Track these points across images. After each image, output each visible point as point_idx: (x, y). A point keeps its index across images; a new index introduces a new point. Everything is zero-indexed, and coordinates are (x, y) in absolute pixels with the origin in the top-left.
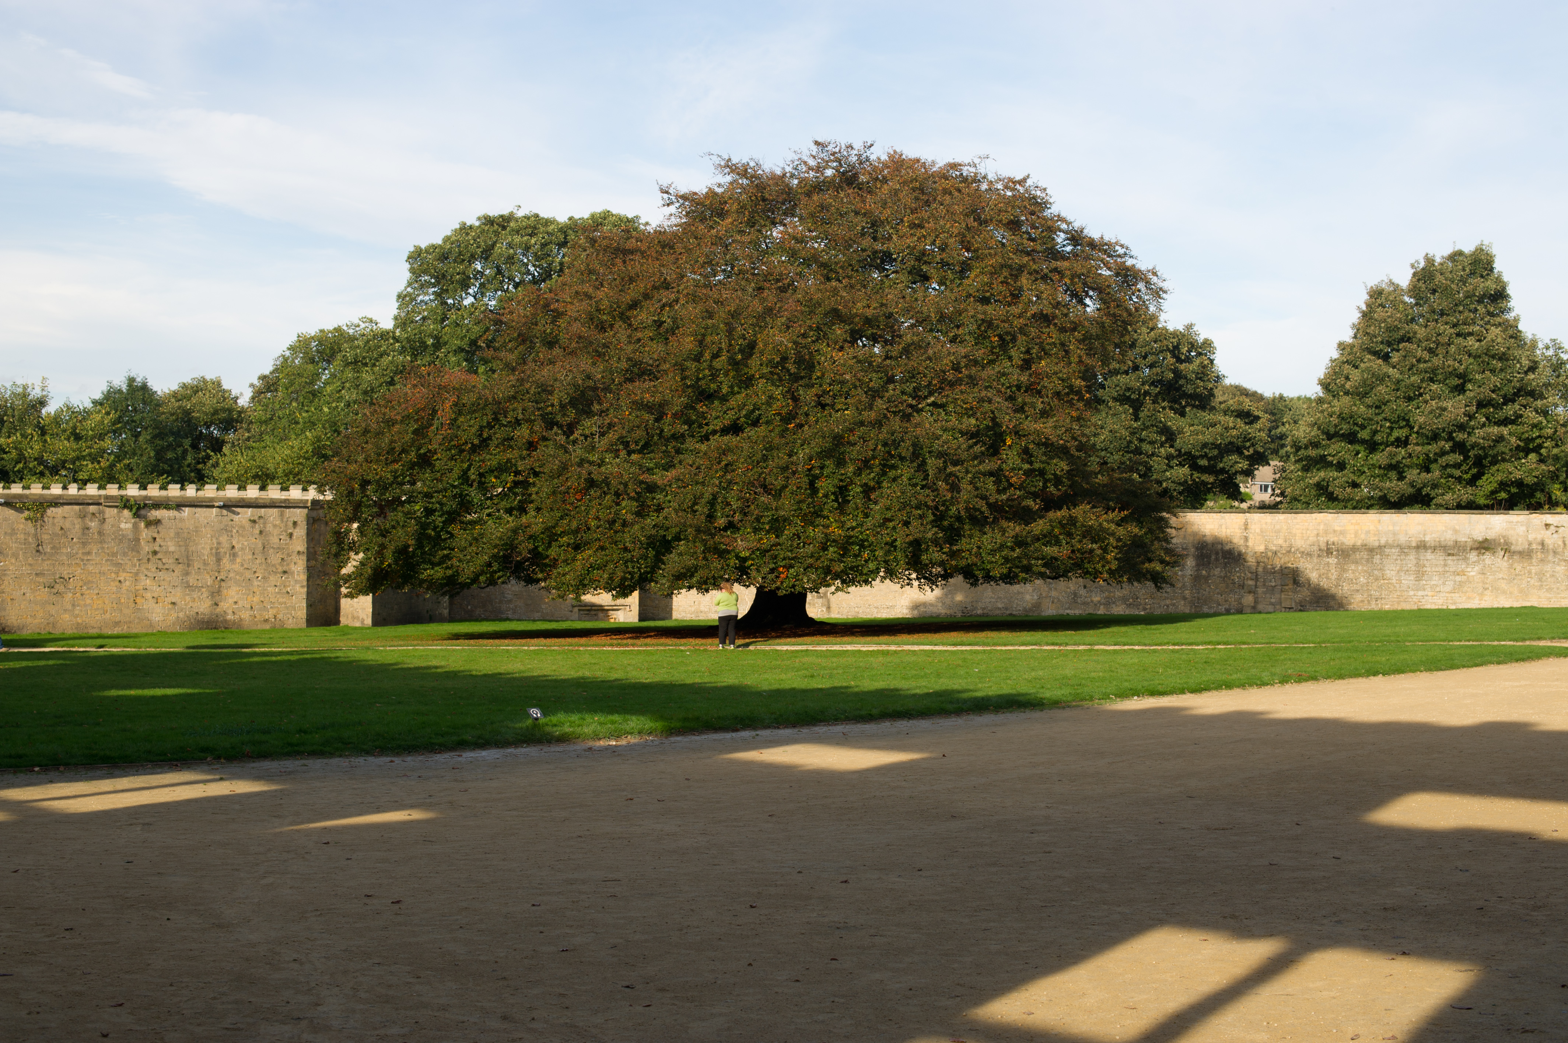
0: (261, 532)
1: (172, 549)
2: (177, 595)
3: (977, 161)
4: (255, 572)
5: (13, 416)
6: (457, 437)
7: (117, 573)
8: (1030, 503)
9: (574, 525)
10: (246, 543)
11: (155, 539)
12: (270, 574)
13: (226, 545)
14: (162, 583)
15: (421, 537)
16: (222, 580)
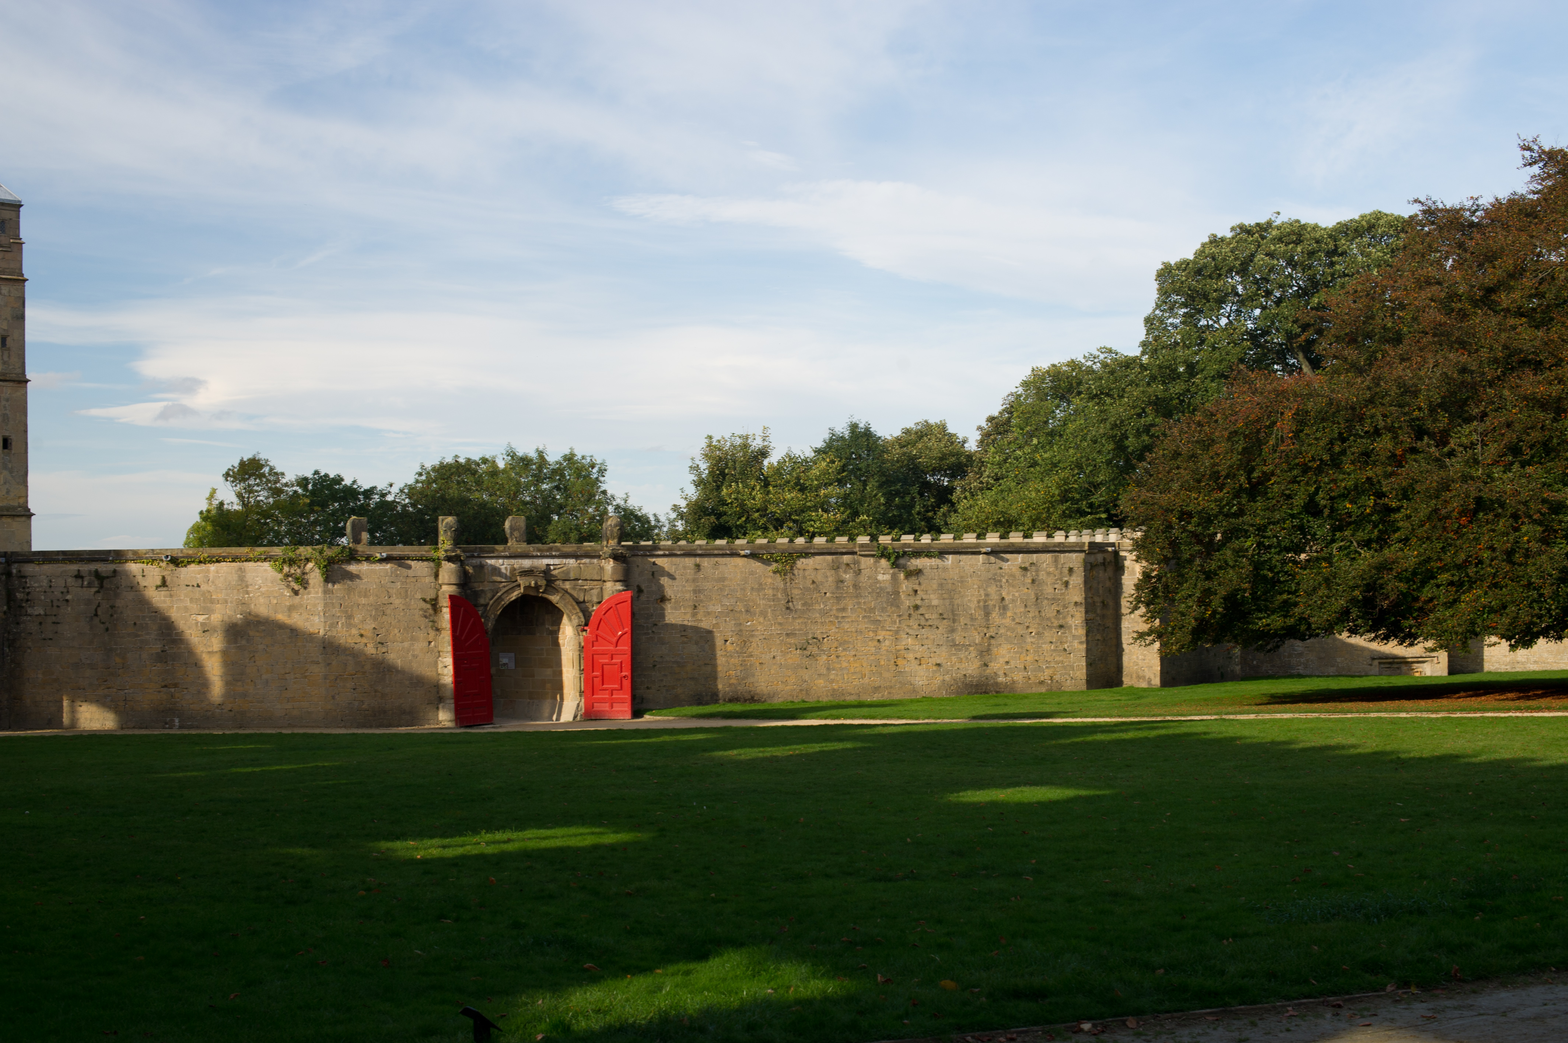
0: (1033, 581)
1: (935, 602)
2: (942, 655)
4: (1028, 627)
6: (1301, 453)
7: (875, 632)
10: (1017, 594)
11: (916, 591)
12: (1044, 628)
13: (995, 597)
14: (925, 642)
15: (1257, 578)
16: (992, 637)
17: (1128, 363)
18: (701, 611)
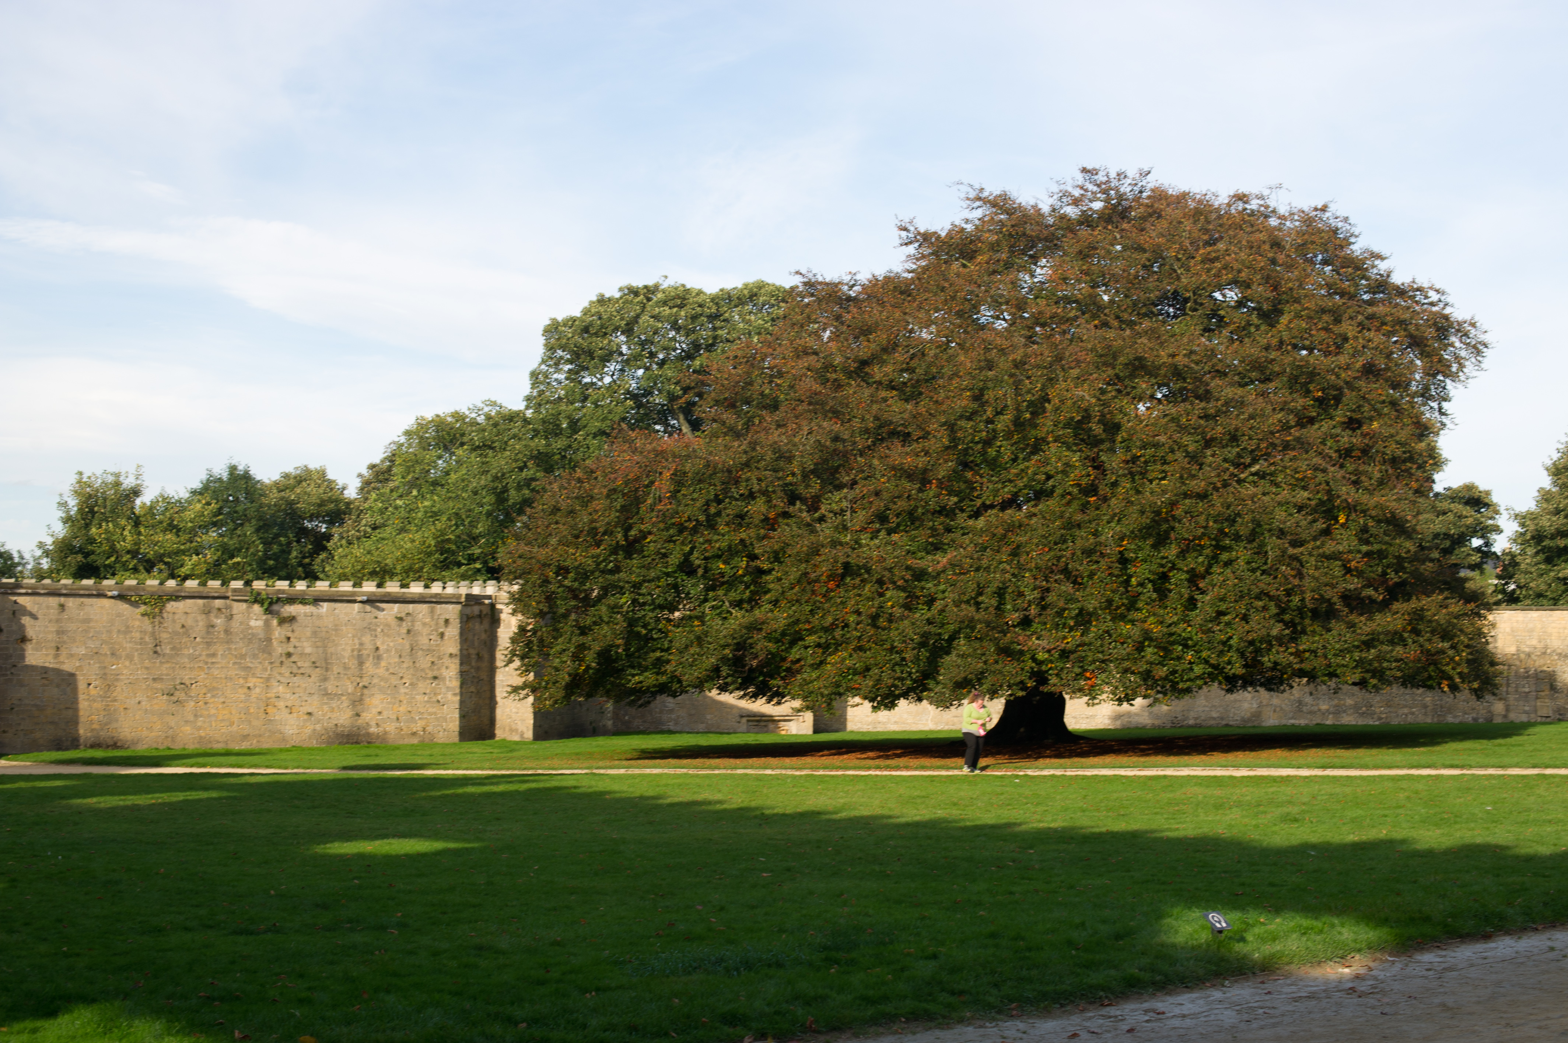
0: (409, 632)
1: (308, 650)
2: (314, 704)
3: (1266, 193)
4: (402, 678)
5: (105, 507)
6: (677, 513)
7: (246, 678)
8: (1370, 592)
9: (830, 619)
10: (392, 644)
11: (289, 638)
12: (418, 679)
13: (369, 646)
14: (297, 690)
15: (631, 635)
16: (365, 687)
17: (512, 417)
18: (64, 653)
